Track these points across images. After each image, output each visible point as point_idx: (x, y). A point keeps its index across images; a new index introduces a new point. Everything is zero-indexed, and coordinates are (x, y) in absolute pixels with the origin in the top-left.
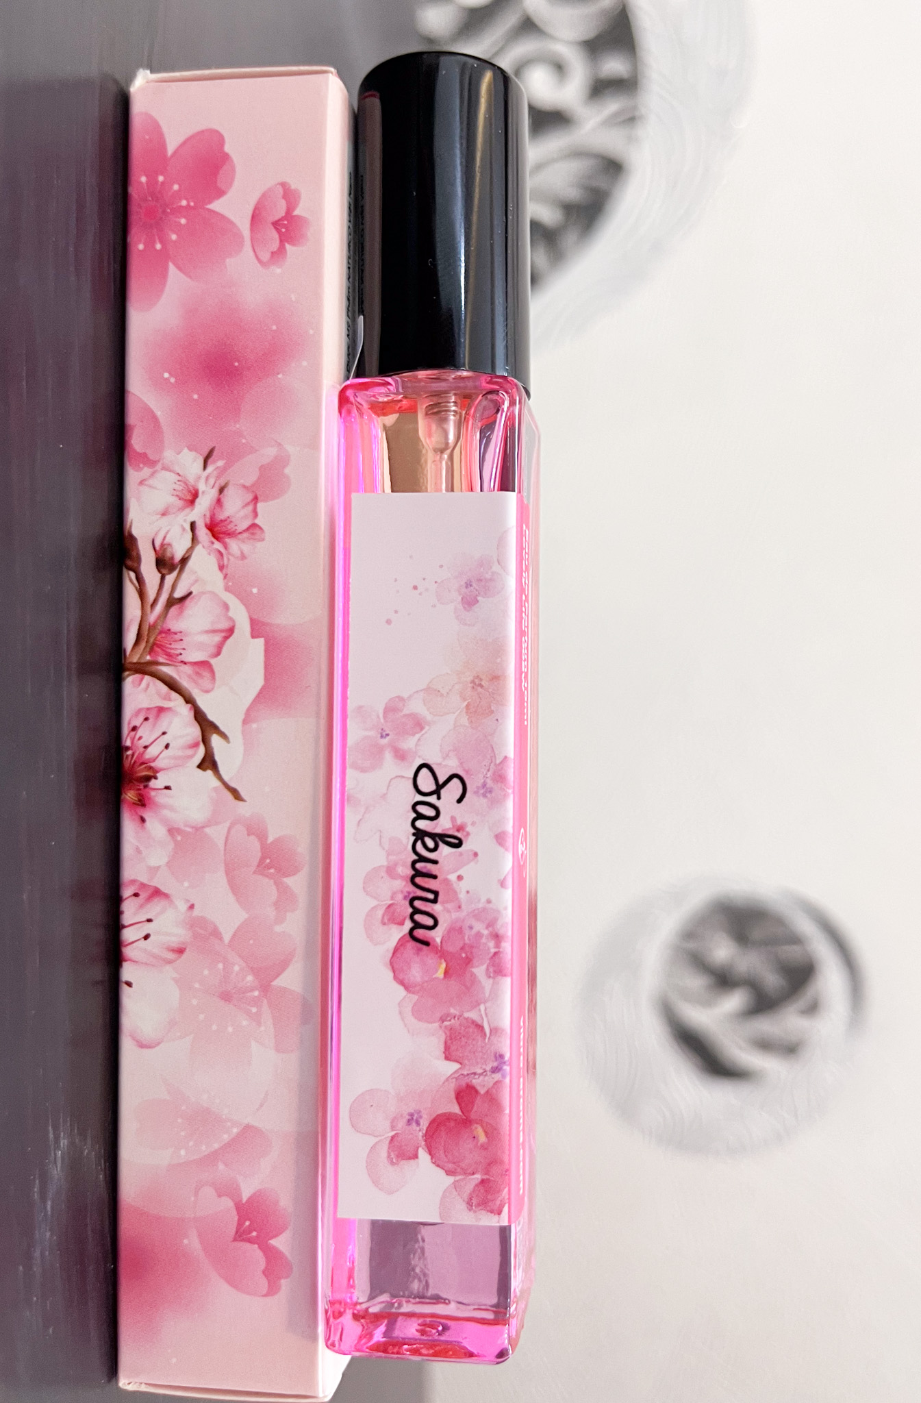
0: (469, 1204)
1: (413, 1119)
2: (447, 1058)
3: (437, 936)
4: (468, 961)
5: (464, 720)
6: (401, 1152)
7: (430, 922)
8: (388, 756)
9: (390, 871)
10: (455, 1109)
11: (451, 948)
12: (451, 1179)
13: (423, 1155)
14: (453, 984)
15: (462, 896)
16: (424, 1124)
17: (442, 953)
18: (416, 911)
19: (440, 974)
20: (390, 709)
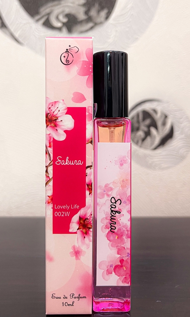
0: (122, 282)
1: (111, 266)
2: (118, 254)
3: (116, 231)
4: (122, 235)
5: (121, 188)
6: (109, 272)
8: (105, 196)
9: (106, 218)
10: (120, 264)
12: (119, 277)
13: (113, 273)
14: (119, 240)
15: (121, 223)
16: (114, 267)
17: (117, 234)
19: (116, 238)
20: (106, 186)
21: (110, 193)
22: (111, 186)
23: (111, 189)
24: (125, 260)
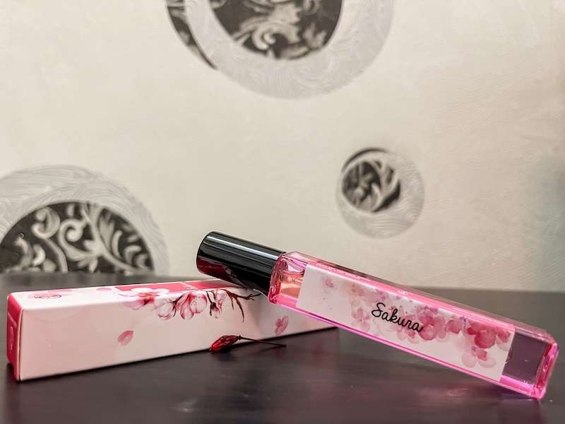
0: (505, 342)
1: (474, 349)
2: (458, 333)
3: (421, 324)
4: (431, 318)
5: (363, 297)
6: (483, 356)
7: (416, 325)
8: (367, 321)
9: (399, 331)
10: (474, 336)
11: (426, 322)
12: (496, 345)
13: (486, 350)
14: (437, 324)
15: (411, 314)
16: (476, 346)
17: (426, 325)
18: (412, 328)
19: (432, 327)
20: (354, 316)
22: (356, 309)
23: (361, 310)
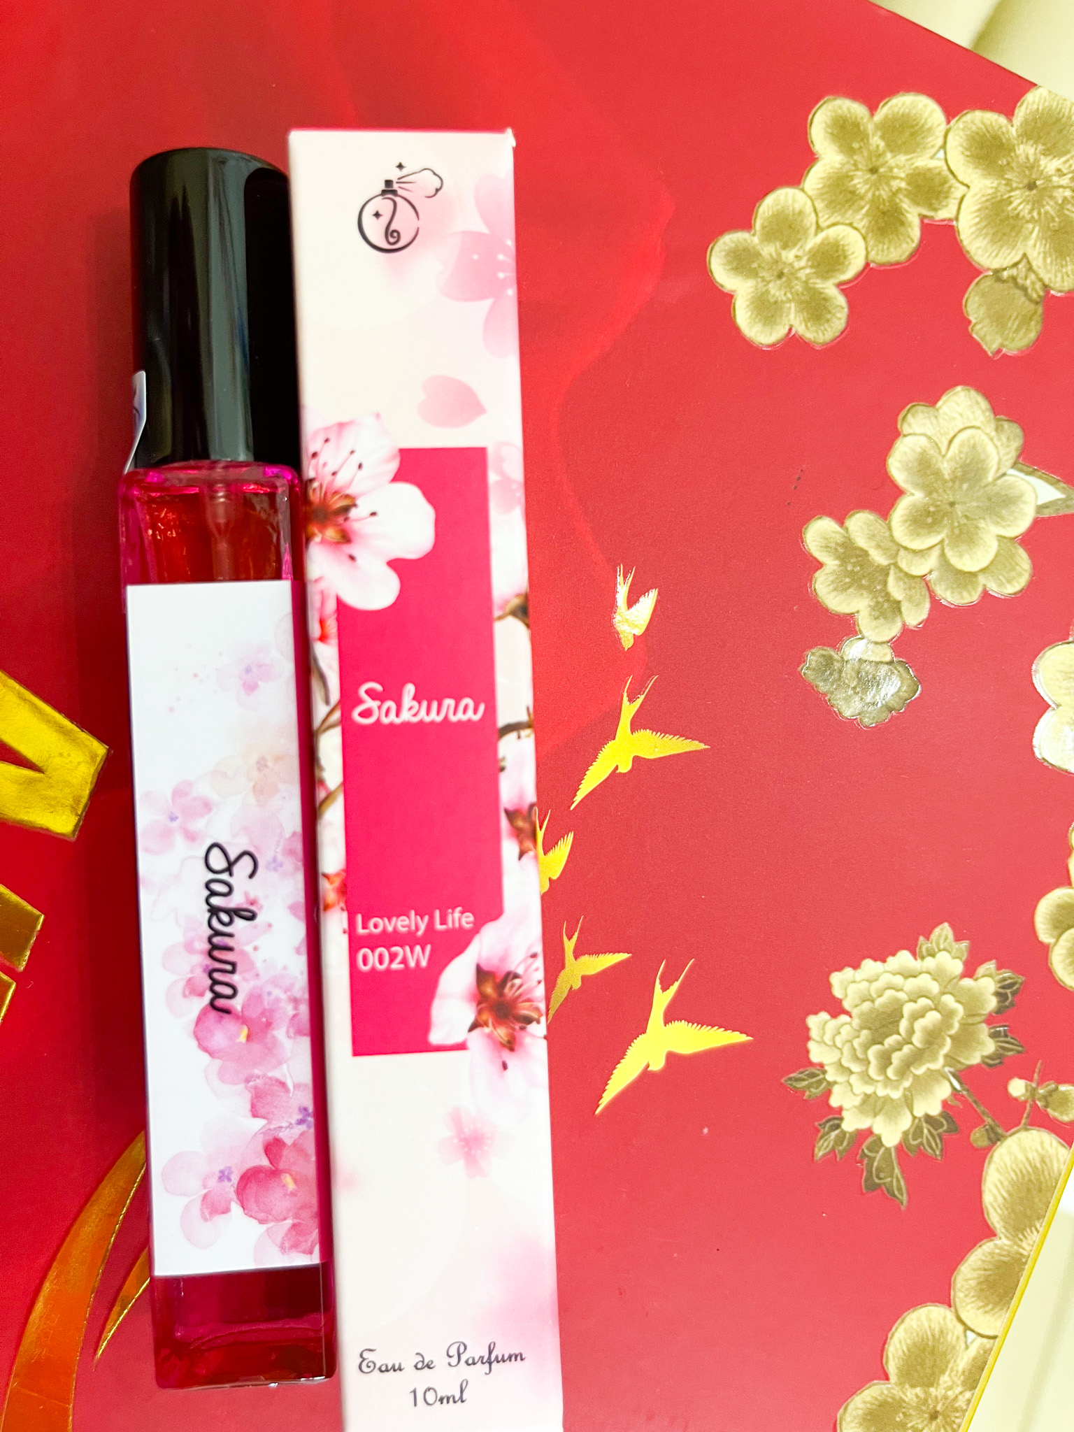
21: (199, 825)
24: (289, 1142)
